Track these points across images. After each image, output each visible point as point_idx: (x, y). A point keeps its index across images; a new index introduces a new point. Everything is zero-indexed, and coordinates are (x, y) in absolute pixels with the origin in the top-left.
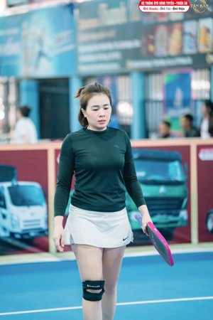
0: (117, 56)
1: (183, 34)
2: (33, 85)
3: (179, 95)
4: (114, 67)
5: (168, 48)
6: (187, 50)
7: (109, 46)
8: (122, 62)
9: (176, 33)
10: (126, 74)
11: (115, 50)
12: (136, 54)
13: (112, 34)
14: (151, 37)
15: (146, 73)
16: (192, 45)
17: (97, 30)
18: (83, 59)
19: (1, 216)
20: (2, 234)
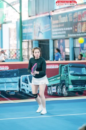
0: (65, 32)
2: (37, 42)
3: (85, 46)
4: (64, 36)
5: (81, 30)
7: (62, 29)
8: (66, 35)
9: (84, 25)
10: (68, 39)
12: (71, 32)
13: (63, 25)
14: (76, 26)
15: (74, 38)
17: (58, 24)
18: (53, 33)
19: (26, 86)
20: (27, 92)
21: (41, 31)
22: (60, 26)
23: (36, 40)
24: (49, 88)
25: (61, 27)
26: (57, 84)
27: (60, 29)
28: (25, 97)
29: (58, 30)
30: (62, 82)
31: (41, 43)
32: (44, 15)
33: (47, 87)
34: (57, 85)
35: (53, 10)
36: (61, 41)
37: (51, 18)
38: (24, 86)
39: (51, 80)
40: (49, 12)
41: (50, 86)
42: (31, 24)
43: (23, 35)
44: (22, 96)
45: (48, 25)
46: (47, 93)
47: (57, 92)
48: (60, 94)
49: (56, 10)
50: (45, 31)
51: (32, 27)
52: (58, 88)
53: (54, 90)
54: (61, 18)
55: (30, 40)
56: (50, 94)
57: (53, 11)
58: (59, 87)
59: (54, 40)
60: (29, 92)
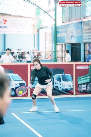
17: (89, 29)
18: (84, 38)
19: (59, 84)
20: (60, 89)
21: (74, 35)
23: (69, 44)
24: (80, 86)
26: (87, 83)
28: (58, 93)
29: (89, 34)
31: (74, 47)
32: (76, 22)
33: (77, 86)
37: (83, 24)
38: (57, 83)
39: (81, 79)
40: (81, 19)
41: (81, 85)
42: (65, 29)
43: (58, 39)
44: (55, 93)
45: (79, 30)
46: (78, 90)
47: (86, 89)
48: (89, 91)
49: (87, 17)
50: (77, 36)
51: (65, 32)
53: (84, 88)
55: (63, 44)
56: (80, 91)
57: (84, 18)
58: (88, 85)
59: (85, 44)
60: (61, 89)
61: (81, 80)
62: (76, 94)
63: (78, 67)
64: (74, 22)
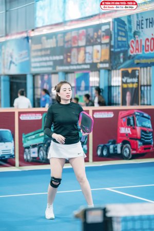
0: (51, 63)
1: (85, 53)
2: (7, 78)
3: (83, 84)
4: (50, 69)
5: (77, 60)
6: (87, 61)
7: (47, 58)
8: (54, 67)
9: (82, 52)
10: (56, 73)
11: (50, 61)
12: (61, 63)
13: (48, 52)
14: (69, 54)
15: (66, 73)
16: (90, 58)
17: (41, 50)
18: (33, 65)
22: (43, 53)
23: (5, 75)
24: (27, 150)
25: (45, 55)
26: (39, 144)
27: (44, 59)
29: (41, 59)
30: (46, 141)
31: (14, 81)
32: (19, 36)
33: (22, 150)
34: (39, 146)
35: (33, 28)
36: (46, 77)
37: (30, 41)
39: (29, 138)
40: (26, 32)
41: (28, 148)
45: (24, 52)
46: (23, 157)
47: (38, 156)
48: (43, 159)
49: (37, 28)
50: (20, 61)
52: (41, 150)
53: (33, 153)
54: (45, 41)
56: (28, 160)
57: (33, 30)
58: (41, 148)
59: (34, 76)
61: (28, 140)
62: (20, 166)
63: (23, 118)
64: (14, 37)
